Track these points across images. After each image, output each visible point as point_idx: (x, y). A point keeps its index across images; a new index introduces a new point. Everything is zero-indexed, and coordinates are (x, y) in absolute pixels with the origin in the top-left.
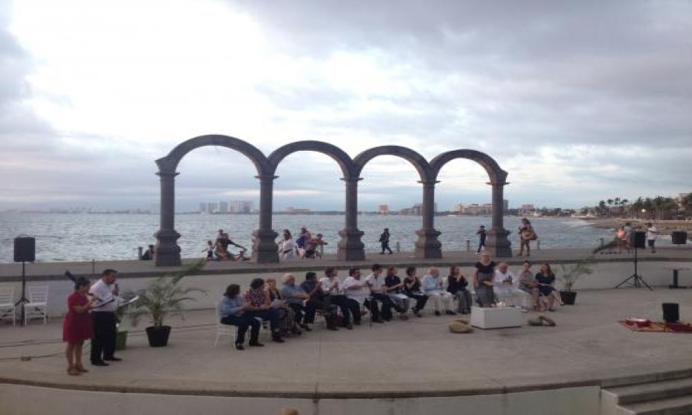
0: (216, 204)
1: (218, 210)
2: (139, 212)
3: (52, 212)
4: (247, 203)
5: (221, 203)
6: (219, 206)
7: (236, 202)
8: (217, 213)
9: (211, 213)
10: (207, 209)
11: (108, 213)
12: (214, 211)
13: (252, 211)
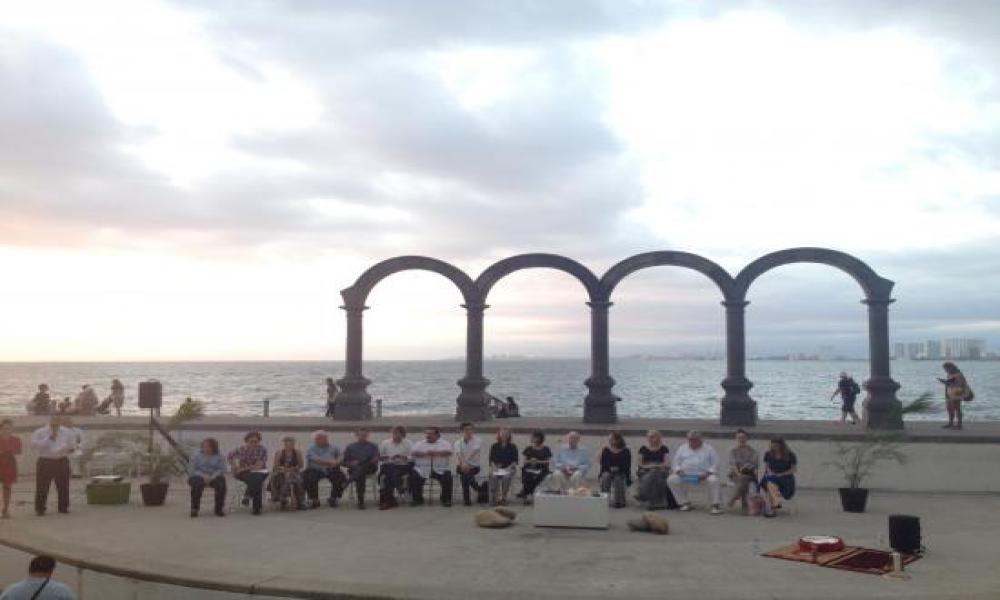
0: (922, 345)
1: (925, 355)
2: (802, 358)
3: (684, 358)
4: (976, 341)
5: (930, 343)
6: (926, 349)
7: (955, 340)
8: (923, 359)
9: (914, 359)
10: (907, 352)
11: (759, 359)
12: (919, 356)
13: (983, 355)
